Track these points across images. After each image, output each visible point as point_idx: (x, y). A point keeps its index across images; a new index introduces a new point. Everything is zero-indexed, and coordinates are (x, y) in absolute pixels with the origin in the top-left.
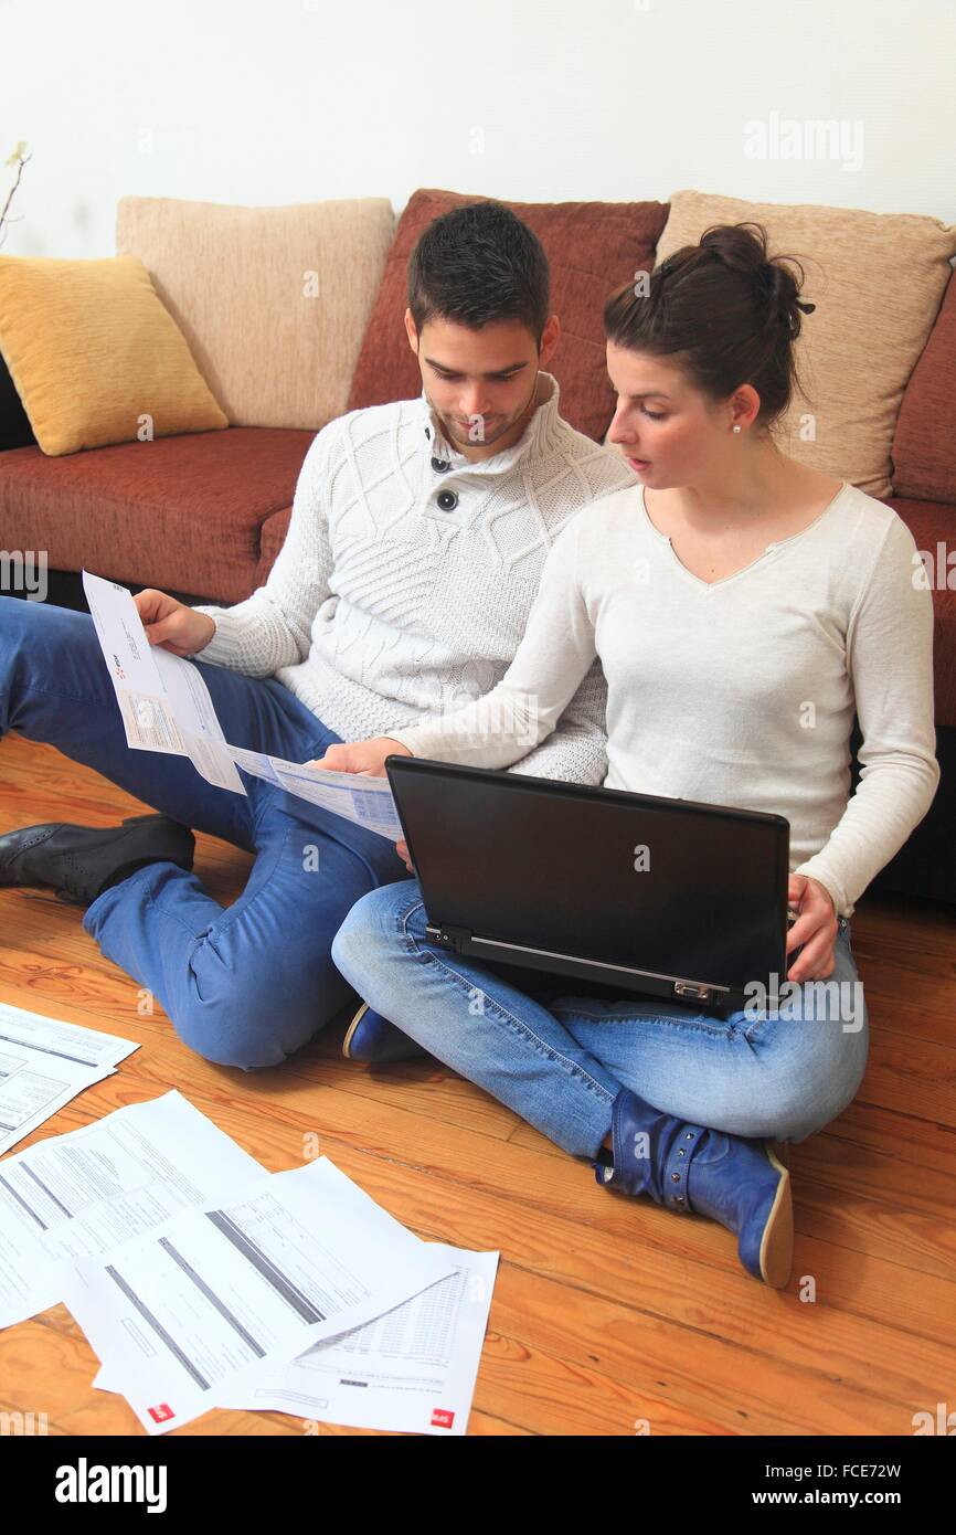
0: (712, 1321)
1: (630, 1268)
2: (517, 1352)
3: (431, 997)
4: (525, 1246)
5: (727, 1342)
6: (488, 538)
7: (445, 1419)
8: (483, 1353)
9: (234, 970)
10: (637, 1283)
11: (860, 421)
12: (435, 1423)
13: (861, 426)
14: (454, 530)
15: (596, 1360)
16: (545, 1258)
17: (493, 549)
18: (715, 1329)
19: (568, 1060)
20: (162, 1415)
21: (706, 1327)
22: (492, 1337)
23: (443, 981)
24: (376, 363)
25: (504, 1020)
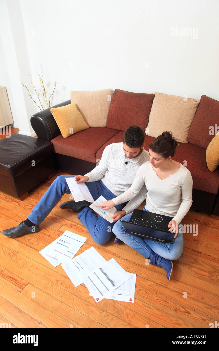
0: (163, 284)
1: (153, 276)
2: (139, 289)
3: (126, 238)
4: (139, 272)
5: (165, 287)
6: (132, 169)
7: (131, 300)
8: (135, 290)
9: (100, 233)
10: (154, 278)
11: (183, 132)
12: (130, 300)
13: (184, 133)
14: (127, 167)
15: (149, 290)
16: (142, 274)
17: (133, 171)
18: (163, 285)
19: (144, 247)
20: (98, 299)
21: (162, 285)
22: (136, 287)
23: (127, 236)
24: (111, 117)
25: (136, 241)
